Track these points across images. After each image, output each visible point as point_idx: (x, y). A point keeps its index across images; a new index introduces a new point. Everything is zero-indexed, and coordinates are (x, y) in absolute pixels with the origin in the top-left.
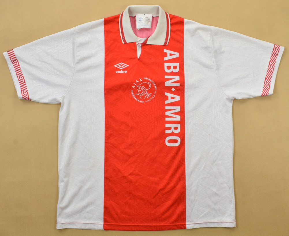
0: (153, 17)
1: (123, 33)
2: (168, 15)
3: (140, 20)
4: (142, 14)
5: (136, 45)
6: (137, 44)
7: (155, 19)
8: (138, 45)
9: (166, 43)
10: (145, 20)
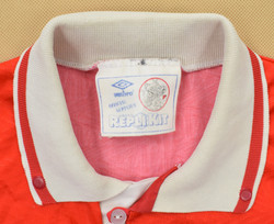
0: (184, 74)
1: (35, 154)
2: (261, 62)
3: (117, 95)
4: (127, 61)
5: (101, 216)
6: (105, 210)
7: (191, 79)
8: (109, 215)
9: (243, 202)
10: (145, 95)
